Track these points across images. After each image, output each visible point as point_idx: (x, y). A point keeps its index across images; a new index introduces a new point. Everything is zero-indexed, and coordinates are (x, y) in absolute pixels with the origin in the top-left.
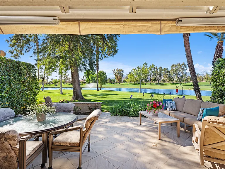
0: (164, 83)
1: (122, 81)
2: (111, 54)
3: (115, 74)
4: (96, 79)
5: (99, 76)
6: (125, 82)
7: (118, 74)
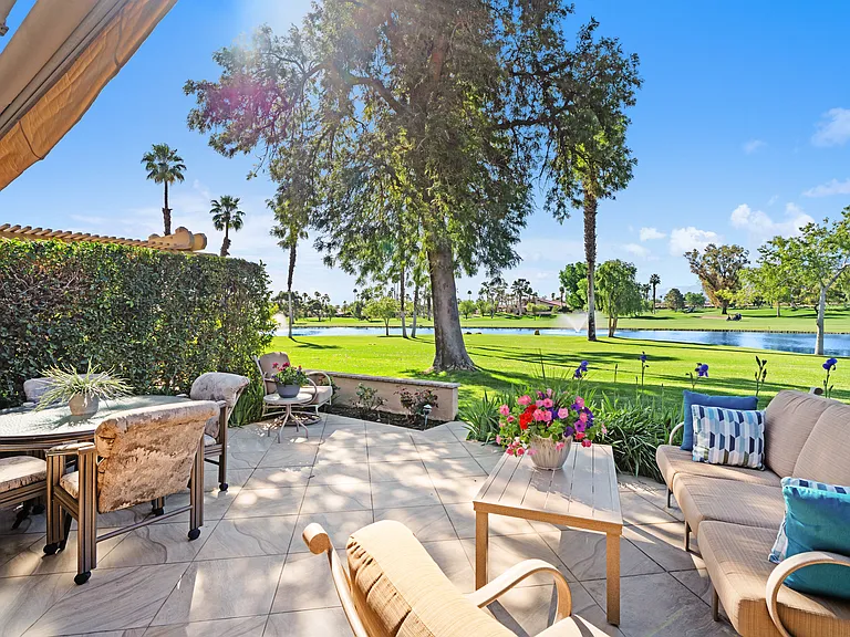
3: (697, 269)
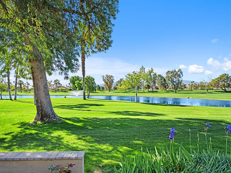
0: (158, 91)
1: (112, 88)
2: (102, 49)
3: (104, 80)
4: (82, 86)
5: (86, 82)
6: (115, 89)
7: (108, 80)
